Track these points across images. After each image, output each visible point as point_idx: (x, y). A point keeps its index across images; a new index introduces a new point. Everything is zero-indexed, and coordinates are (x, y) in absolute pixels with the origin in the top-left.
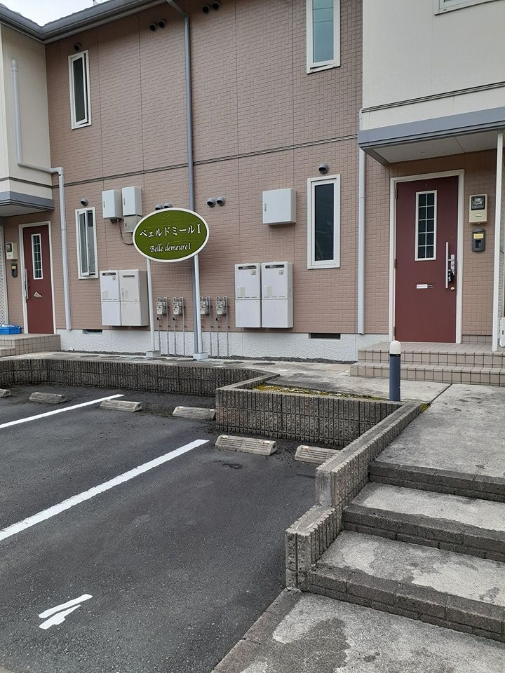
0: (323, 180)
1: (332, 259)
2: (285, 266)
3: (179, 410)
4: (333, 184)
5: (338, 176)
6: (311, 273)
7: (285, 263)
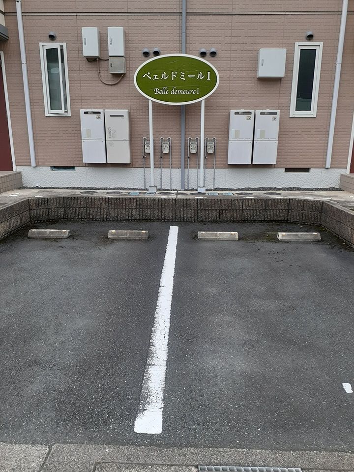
0: (308, 45)
1: (310, 110)
2: (278, 114)
3: (281, 235)
4: (316, 50)
5: (321, 44)
6: (291, 120)
7: (278, 111)
